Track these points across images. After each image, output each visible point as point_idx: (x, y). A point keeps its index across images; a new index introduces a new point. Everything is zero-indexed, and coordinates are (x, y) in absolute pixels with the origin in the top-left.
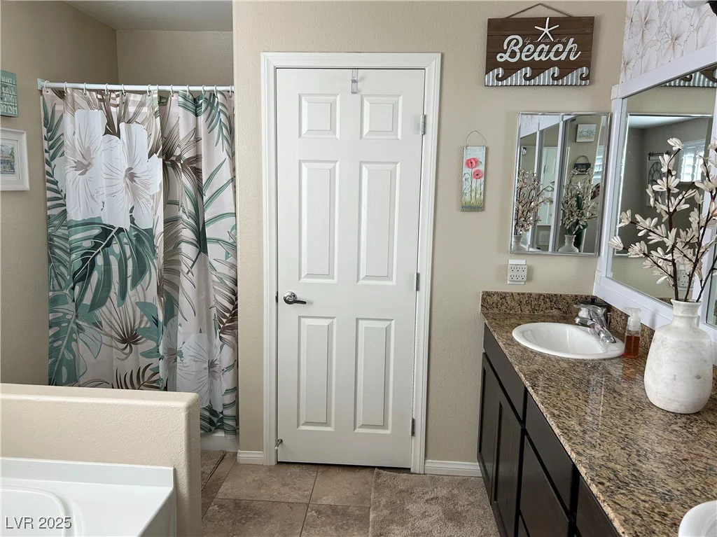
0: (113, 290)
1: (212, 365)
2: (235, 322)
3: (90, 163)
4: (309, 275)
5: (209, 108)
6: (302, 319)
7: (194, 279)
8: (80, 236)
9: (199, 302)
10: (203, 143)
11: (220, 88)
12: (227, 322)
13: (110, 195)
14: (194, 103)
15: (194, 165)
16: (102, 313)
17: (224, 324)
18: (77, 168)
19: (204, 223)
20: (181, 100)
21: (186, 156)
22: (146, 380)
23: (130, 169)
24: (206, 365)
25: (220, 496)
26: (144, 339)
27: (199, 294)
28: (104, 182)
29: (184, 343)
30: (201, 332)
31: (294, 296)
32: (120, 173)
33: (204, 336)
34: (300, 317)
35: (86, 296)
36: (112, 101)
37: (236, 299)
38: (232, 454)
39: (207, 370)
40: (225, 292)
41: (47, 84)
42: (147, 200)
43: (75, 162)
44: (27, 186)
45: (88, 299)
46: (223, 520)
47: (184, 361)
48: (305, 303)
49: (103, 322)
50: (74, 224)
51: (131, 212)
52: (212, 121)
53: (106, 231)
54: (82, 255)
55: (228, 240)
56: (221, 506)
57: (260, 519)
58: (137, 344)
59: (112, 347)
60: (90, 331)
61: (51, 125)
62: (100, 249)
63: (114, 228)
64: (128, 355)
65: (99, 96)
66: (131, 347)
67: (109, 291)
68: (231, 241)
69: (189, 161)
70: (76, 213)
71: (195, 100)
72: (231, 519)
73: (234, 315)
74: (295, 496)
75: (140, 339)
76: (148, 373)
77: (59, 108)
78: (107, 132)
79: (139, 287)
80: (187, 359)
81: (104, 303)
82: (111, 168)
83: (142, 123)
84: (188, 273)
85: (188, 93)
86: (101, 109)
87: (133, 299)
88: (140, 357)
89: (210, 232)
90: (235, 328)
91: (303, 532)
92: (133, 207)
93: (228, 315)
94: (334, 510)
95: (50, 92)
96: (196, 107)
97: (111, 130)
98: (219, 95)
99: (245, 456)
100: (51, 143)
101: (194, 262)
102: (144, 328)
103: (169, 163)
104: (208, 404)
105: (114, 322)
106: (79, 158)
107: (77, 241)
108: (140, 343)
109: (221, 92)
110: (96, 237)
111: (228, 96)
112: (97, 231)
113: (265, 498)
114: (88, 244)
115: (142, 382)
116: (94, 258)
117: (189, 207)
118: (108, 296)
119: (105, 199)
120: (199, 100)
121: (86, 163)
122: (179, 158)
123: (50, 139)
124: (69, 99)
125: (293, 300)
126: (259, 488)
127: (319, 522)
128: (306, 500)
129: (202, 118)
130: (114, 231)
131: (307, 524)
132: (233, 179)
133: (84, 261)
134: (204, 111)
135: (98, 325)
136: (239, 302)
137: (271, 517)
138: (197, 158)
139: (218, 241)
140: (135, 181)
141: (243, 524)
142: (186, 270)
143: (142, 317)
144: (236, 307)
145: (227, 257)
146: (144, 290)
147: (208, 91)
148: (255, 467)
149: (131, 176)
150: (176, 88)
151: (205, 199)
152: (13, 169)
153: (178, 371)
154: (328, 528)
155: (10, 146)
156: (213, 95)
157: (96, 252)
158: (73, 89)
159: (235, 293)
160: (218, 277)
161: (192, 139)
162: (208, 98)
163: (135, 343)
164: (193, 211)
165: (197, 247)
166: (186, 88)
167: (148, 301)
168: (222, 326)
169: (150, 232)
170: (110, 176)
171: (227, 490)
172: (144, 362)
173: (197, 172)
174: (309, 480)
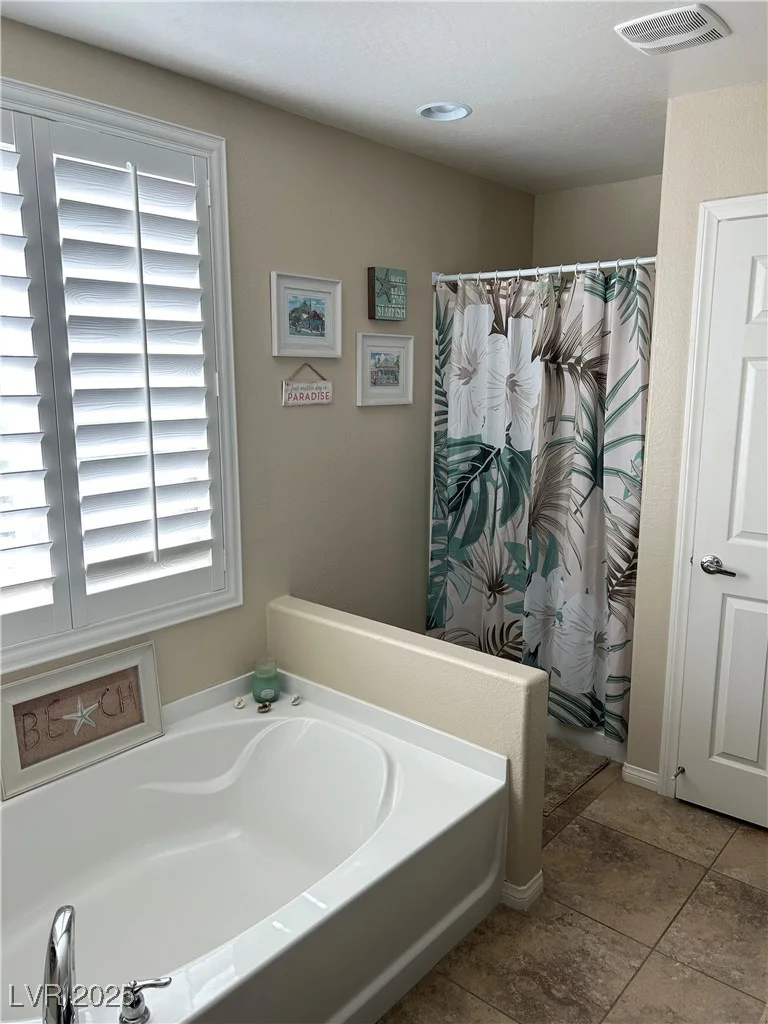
0: (487, 524)
1: (600, 638)
2: (632, 588)
3: (475, 370)
4: (744, 534)
5: (625, 289)
6: (729, 599)
7: (583, 521)
8: (456, 457)
9: (588, 553)
10: (611, 339)
11: (642, 261)
12: (617, 585)
13: (492, 408)
14: (604, 285)
15: (597, 369)
16: (474, 550)
17: (613, 587)
18: (460, 377)
19: (603, 447)
20: (588, 282)
21: (587, 357)
22: (511, 639)
23: (512, 375)
24: (592, 639)
25: (586, 814)
26: (511, 589)
27: (589, 541)
28: (486, 394)
29: (565, 603)
30: (587, 592)
31: (717, 562)
32: (501, 379)
33: (592, 599)
34: (724, 596)
35: (459, 528)
36: (502, 292)
37: (636, 556)
38: (617, 765)
39: (592, 645)
40: (620, 545)
41: (442, 277)
42: (527, 414)
43: (460, 369)
44: (410, 399)
45: (460, 533)
46: (580, 846)
47: (563, 627)
48: (733, 575)
49: (474, 562)
50: (452, 443)
51: (508, 430)
52: (628, 307)
53: (485, 452)
54: (458, 480)
55: (629, 473)
56: (584, 829)
57: (630, 864)
58: (503, 594)
59: (482, 592)
60: (460, 570)
61: (444, 327)
62: (477, 473)
63: (494, 449)
64: (492, 605)
65: (488, 287)
66: (495, 596)
67: (483, 525)
68: (633, 474)
69: (590, 364)
70: (456, 431)
71: (606, 279)
72: (592, 850)
73: (630, 577)
74: (691, 852)
75: (506, 588)
76: (514, 631)
77: (451, 305)
78: (494, 331)
79: (509, 523)
80: (566, 625)
81: (476, 539)
82: (494, 373)
83: (532, 317)
84: (575, 513)
85: (598, 272)
86: (489, 302)
87: (501, 538)
88: (505, 610)
89: (609, 460)
90: (631, 595)
91: (688, 905)
92: (510, 424)
93: (619, 575)
94: (746, 892)
95: (445, 287)
96: (606, 290)
97: (499, 328)
98: (638, 271)
99: (631, 772)
100: (441, 347)
101: (585, 499)
102: (513, 575)
103: (567, 366)
104: (590, 690)
105: (485, 560)
106: (464, 364)
107: (454, 463)
108: (507, 594)
109: (642, 267)
110: (474, 459)
111: (649, 270)
112: (475, 452)
113: (646, 838)
114: (465, 467)
115: (505, 642)
116: (469, 485)
117: (585, 425)
118: (481, 531)
119: (486, 414)
120: (611, 280)
121: (471, 369)
122: (579, 360)
123: (442, 342)
124: (460, 292)
125: (715, 569)
126: (642, 822)
127: (717, 900)
128: (706, 863)
129: (613, 305)
130: (494, 452)
131: (697, 897)
132: (645, 387)
133: (460, 487)
134: (617, 296)
135: (468, 564)
136: (640, 561)
137: (647, 867)
138: (602, 359)
139: (618, 472)
140: (516, 391)
141: (606, 862)
142: (574, 509)
143: (510, 561)
144: (635, 567)
145: (626, 497)
146: (515, 528)
147: (625, 267)
148: (643, 792)
149: (513, 384)
150: (581, 267)
151: (607, 414)
152: (397, 380)
153: (556, 639)
154: (727, 914)
155: (396, 355)
156: (631, 270)
157: (472, 477)
158: (465, 280)
159: (633, 548)
160: (612, 522)
161: (598, 333)
162: (624, 276)
163: (500, 592)
164: (589, 430)
165: (591, 479)
166: (595, 265)
167: (518, 542)
168: (611, 588)
169: (527, 454)
170: (492, 386)
171: (599, 810)
172: (509, 617)
173: (600, 378)
174: (718, 836)
